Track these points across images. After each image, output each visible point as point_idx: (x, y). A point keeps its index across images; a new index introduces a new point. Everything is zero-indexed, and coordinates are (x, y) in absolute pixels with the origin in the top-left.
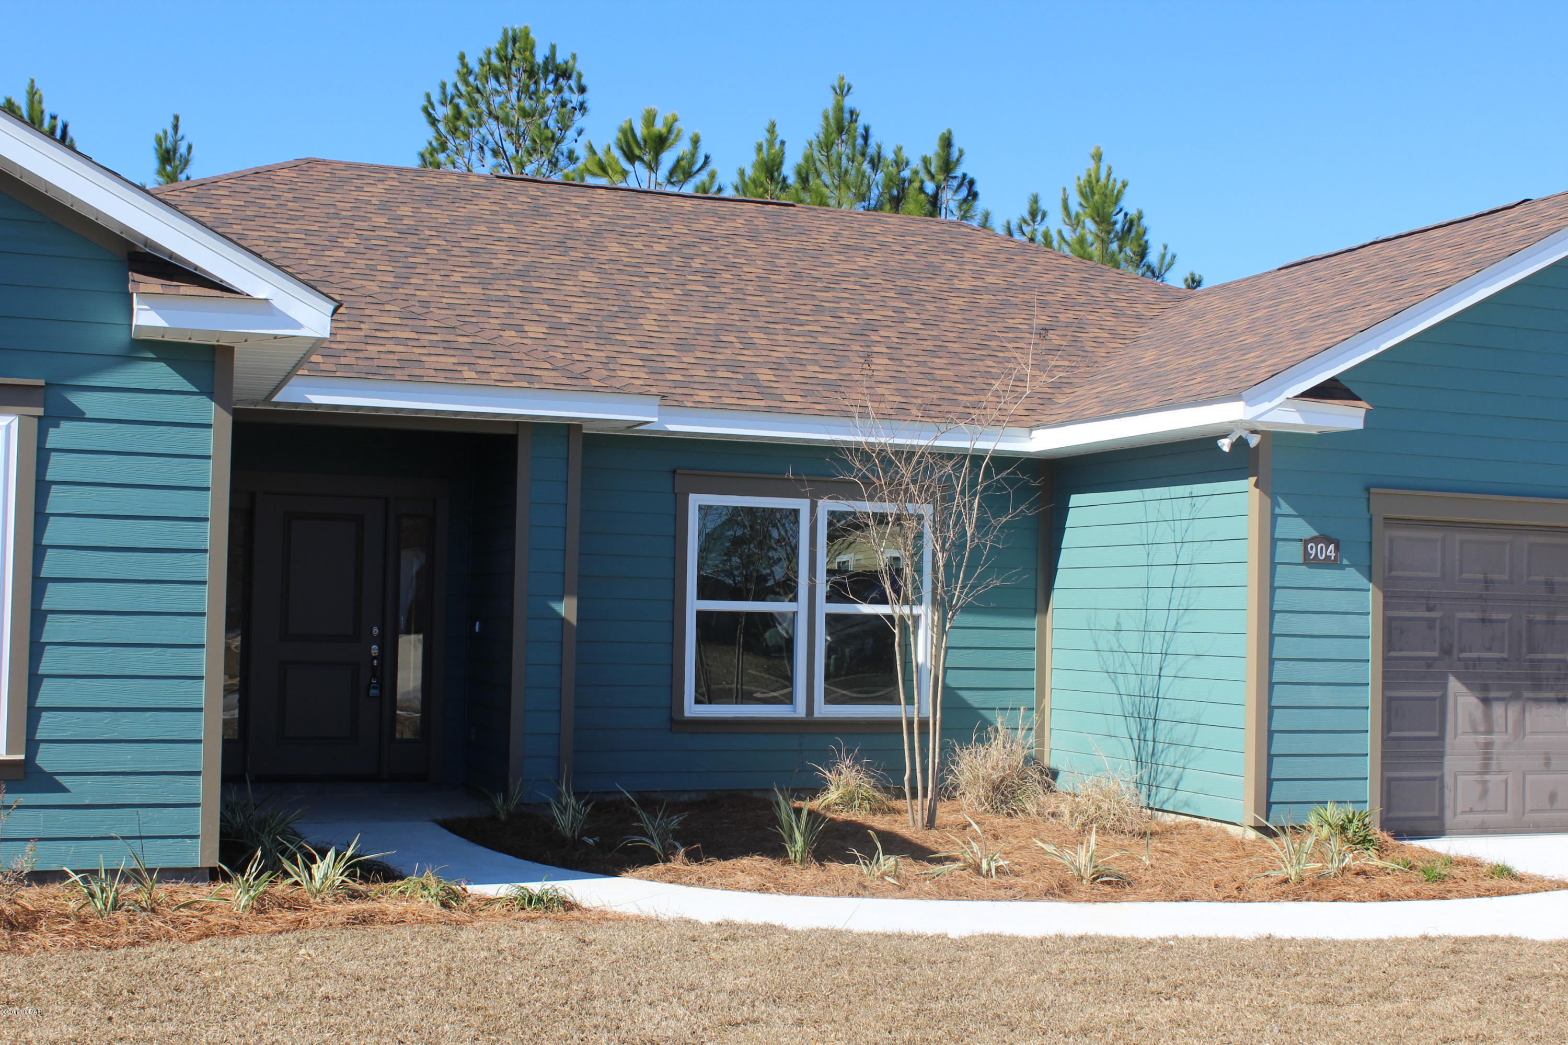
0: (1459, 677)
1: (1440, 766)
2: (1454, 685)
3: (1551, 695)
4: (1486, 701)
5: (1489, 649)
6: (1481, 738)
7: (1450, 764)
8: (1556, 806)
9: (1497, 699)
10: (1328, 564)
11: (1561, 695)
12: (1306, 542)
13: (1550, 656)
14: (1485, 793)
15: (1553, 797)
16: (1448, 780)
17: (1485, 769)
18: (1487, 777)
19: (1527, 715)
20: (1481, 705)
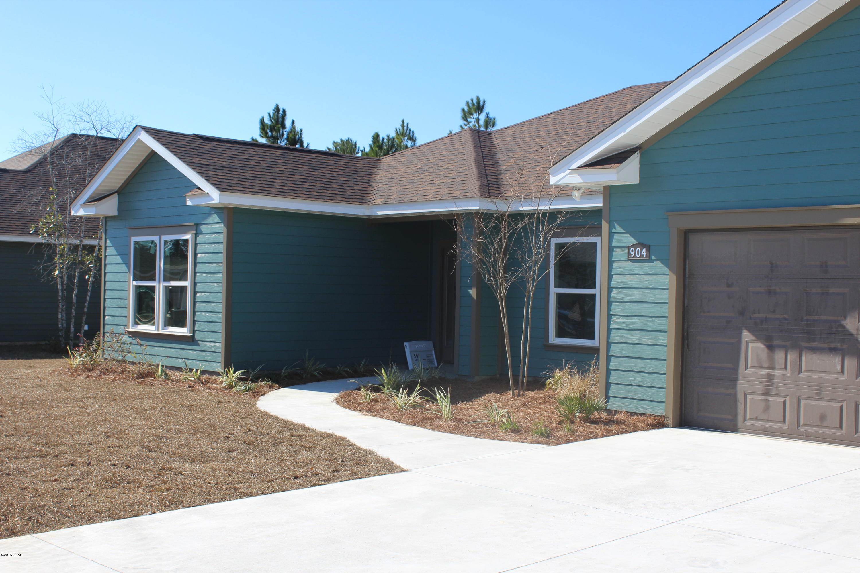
0: (750, 330)
1: (734, 387)
2: (746, 335)
3: (825, 345)
4: (771, 347)
5: (774, 312)
6: (766, 372)
7: (742, 385)
8: (825, 424)
9: (780, 346)
10: (641, 260)
11: (832, 346)
12: (629, 247)
13: (823, 318)
14: (767, 408)
15: (823, 418)
16: (740, 397)
17: (767, 393)
18: (769, 398)
19: (803, 358)
20: (766, 350)
